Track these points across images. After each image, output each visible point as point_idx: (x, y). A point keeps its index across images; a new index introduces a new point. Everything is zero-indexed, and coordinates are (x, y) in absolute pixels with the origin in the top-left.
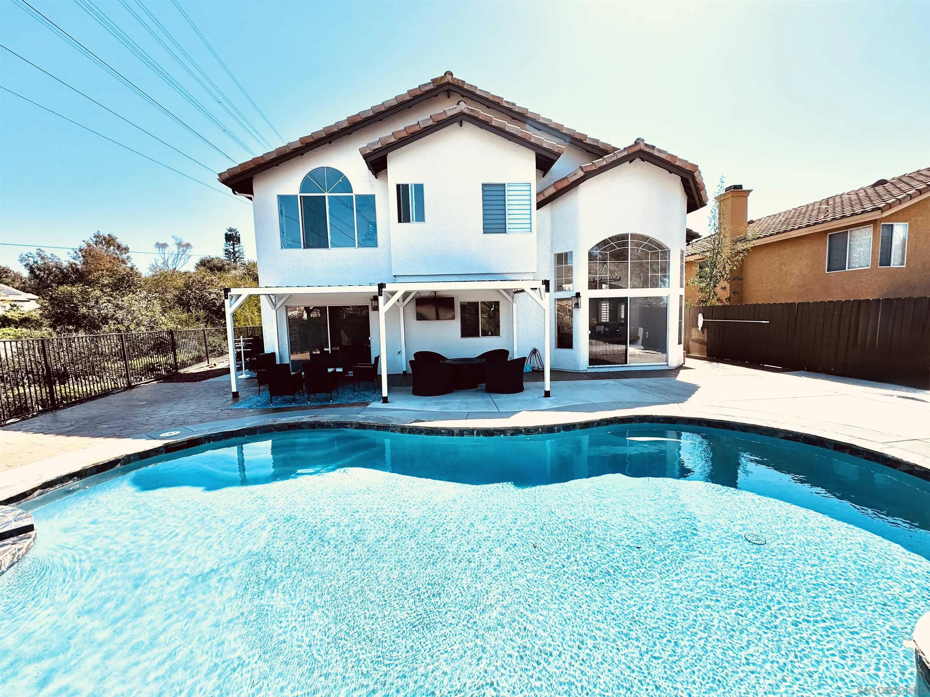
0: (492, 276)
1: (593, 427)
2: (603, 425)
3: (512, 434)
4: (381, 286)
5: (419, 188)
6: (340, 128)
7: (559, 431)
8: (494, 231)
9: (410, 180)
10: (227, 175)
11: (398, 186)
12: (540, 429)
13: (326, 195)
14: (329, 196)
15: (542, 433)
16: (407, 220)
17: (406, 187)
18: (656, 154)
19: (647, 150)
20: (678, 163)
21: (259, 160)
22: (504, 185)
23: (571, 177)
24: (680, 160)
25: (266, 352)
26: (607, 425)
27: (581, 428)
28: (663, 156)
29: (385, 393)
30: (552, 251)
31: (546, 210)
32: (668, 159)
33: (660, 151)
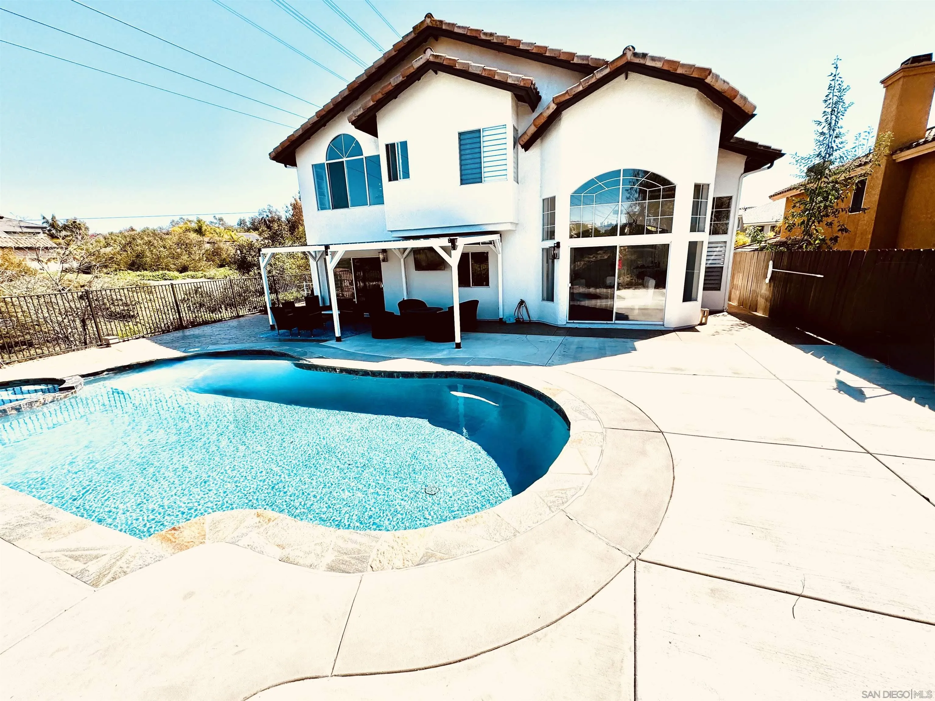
0: (471, 227)
1: (431, 377)
2: (441, 377)
3: (362, 375)
4: (327, 247)
5: (404, 145)
6: (343, 96)
7: (398, 377)
8: (472, 181)
9: (396, 139)
10: (274, 154)
11: (387, 146)
12: (383, 374)
13: (344, 159)
14: (347, 161)
15: (384, 377)
16: (396, 179)
17: (393, 145)
18: (649, 63)
19: (637, 61)
20: (680, 71)
21: (291, 138)
22: (479, 131)
23: (545, 111)
24: (683, 65)
25: (315, 295)
26: (446, 377)
27: (419, 377)
28: (659, 65)
29: (338, 333)
30: (541, 196)
31: (534, 151)
32: (666, 68)
33: (653, 59)
